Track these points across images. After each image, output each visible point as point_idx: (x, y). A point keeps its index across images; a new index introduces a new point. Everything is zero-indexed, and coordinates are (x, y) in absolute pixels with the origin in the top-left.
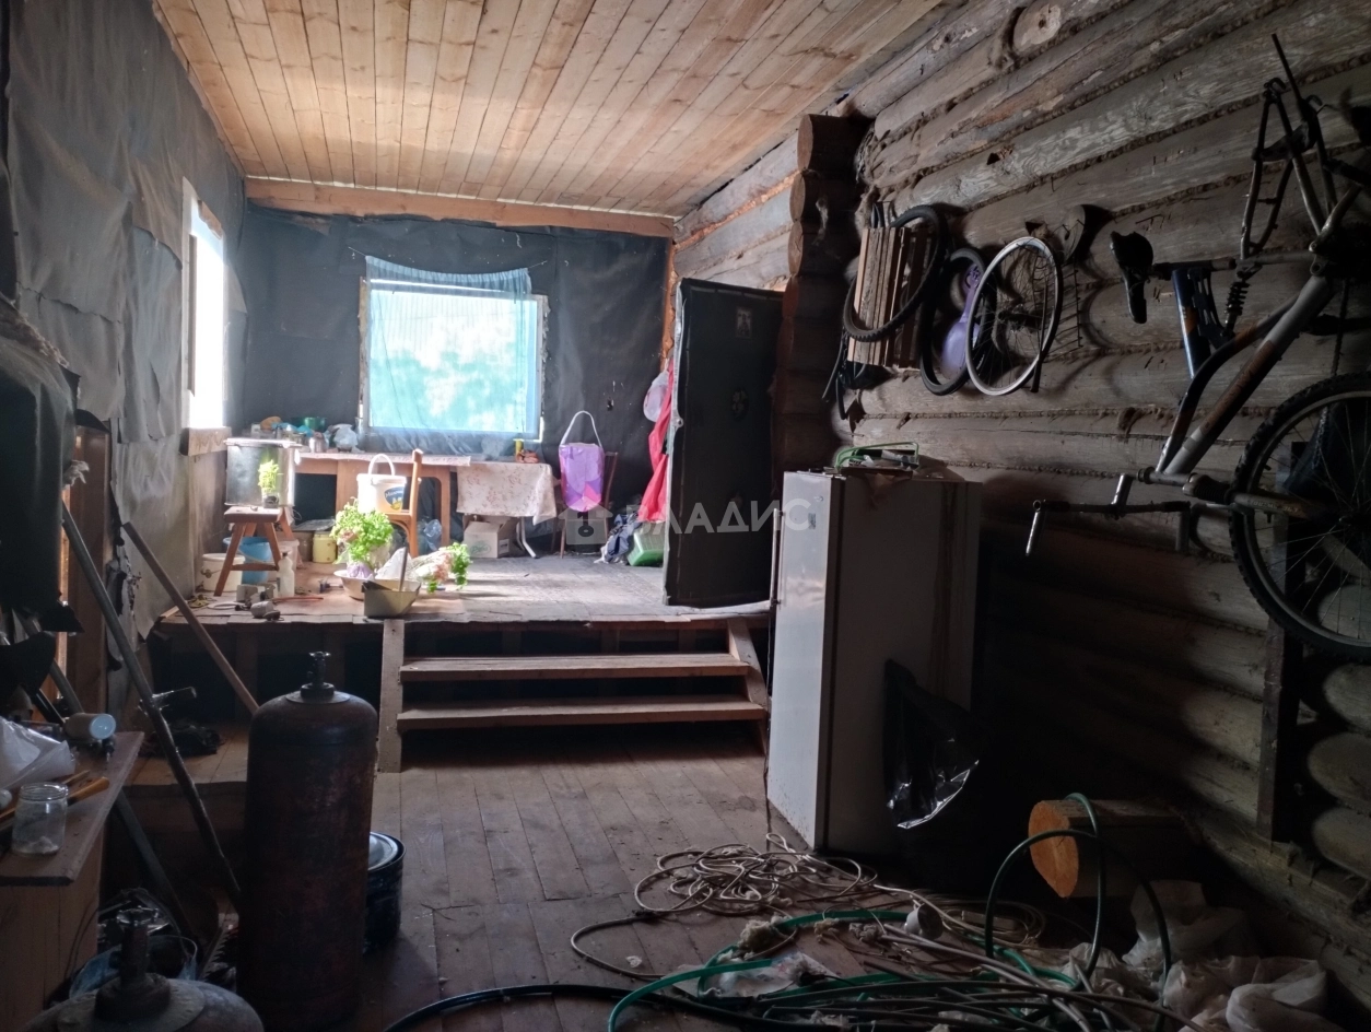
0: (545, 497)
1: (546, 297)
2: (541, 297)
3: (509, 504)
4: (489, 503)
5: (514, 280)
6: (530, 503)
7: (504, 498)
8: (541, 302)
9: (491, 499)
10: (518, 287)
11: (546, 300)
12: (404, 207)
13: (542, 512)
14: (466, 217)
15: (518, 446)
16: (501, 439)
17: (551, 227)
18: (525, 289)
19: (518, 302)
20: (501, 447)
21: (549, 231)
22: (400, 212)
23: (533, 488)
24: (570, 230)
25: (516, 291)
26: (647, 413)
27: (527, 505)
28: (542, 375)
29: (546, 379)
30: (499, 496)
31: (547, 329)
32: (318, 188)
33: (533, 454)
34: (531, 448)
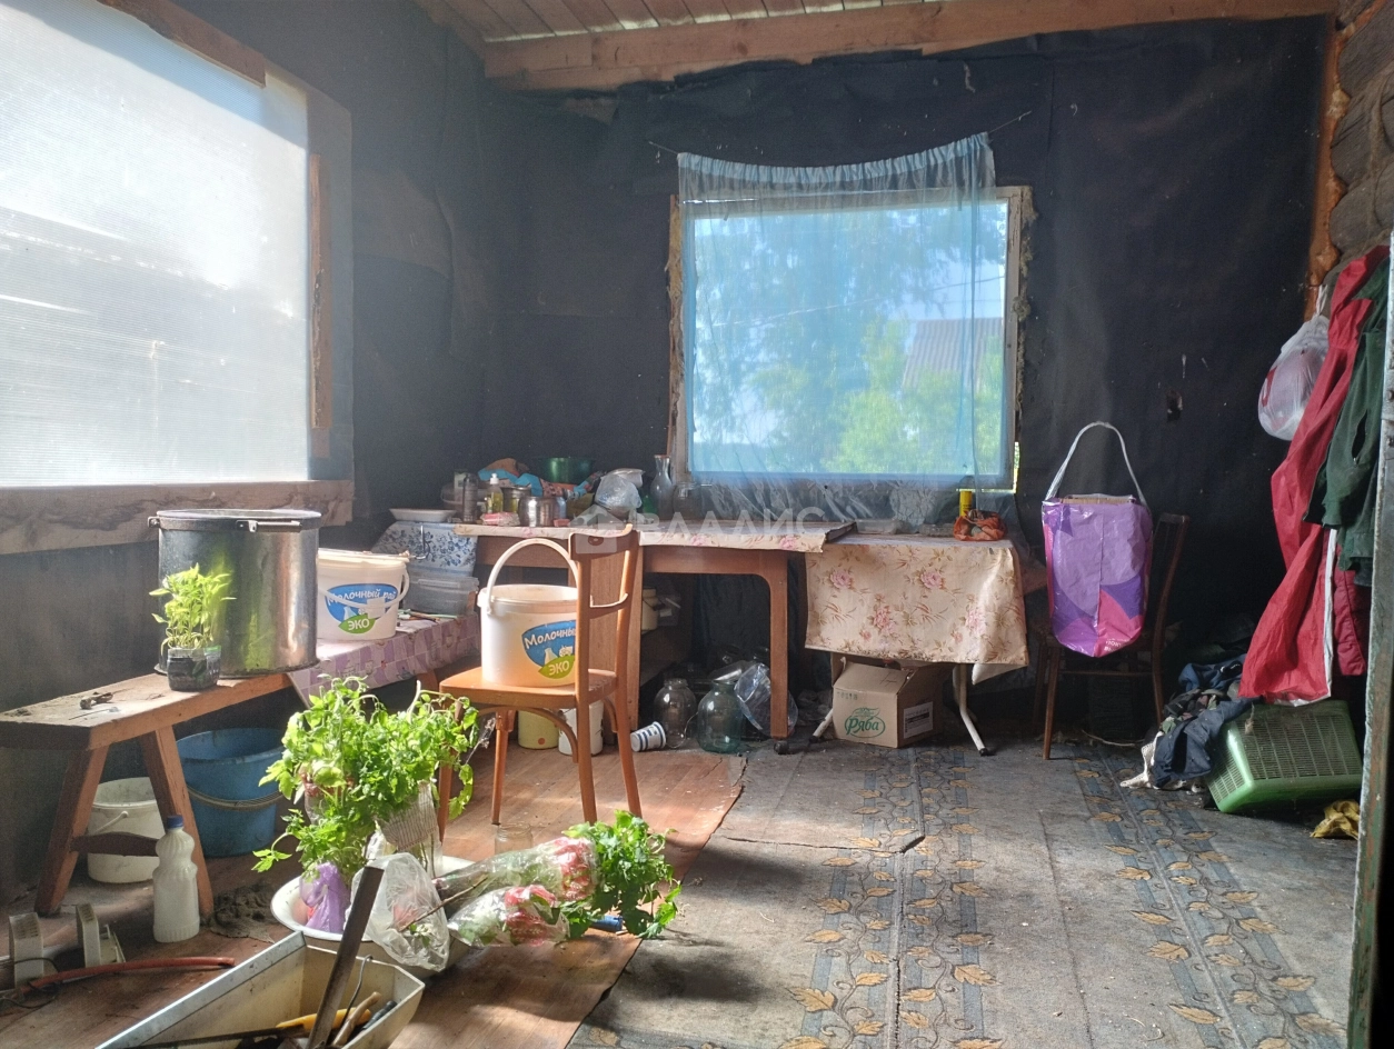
0: (1000, 621)
1: (1026, 189)
2: (1017, 189)
3: (919, 633)
4: (874, 631)
5: (958, 160)
6: (964, 631)
7: (908, 621)
8: (1017, 200)
9: (878, 620)
10: (966, 176)
11: (1028, 196)
12: (743, 49)
13: (992, 654)
14: (861, 47)
15: (963, 501)
16: (927, 490)
17: (1040, 37)
18: (981, 176)
19: (967, 208)
20: (927, 507)
21: (1034, 45)
22: (736, 60)
23: (972, 599)
24: (1083, 37)
25: (961, 183)
26: (1265, 420)
27: (958, 638)
28: (1015, 353)
29: (1027, 363)
30: (897, 616)
31: (1030, 256)
32: (596, 40)
33: (990, 520)
34: (992, 507)
